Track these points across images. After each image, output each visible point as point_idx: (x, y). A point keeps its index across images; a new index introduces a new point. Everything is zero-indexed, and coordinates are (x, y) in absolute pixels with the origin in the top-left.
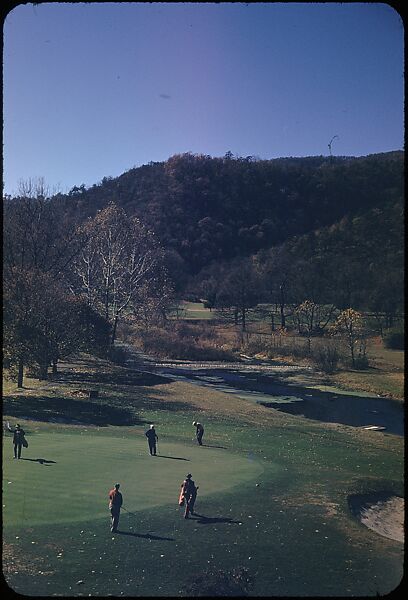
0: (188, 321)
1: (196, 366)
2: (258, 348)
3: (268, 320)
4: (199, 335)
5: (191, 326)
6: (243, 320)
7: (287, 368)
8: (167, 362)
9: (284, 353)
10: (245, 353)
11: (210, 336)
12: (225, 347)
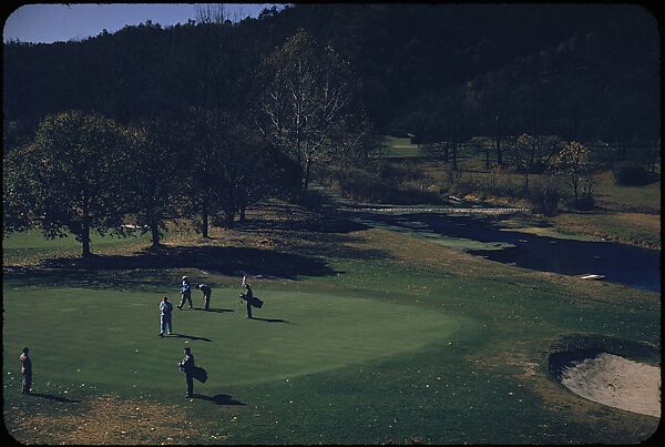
0: (391, 160)
1: (398, 210)
2: (470, 188)
3: (482, 156)
4: (404, 174)
5: (395, 165)
6: (454, 157)
7: (500, 211)
8: (367, 207)
9: (498, 193)
10: (455, 194)
11: (417, 176)
12: (432, 188)
